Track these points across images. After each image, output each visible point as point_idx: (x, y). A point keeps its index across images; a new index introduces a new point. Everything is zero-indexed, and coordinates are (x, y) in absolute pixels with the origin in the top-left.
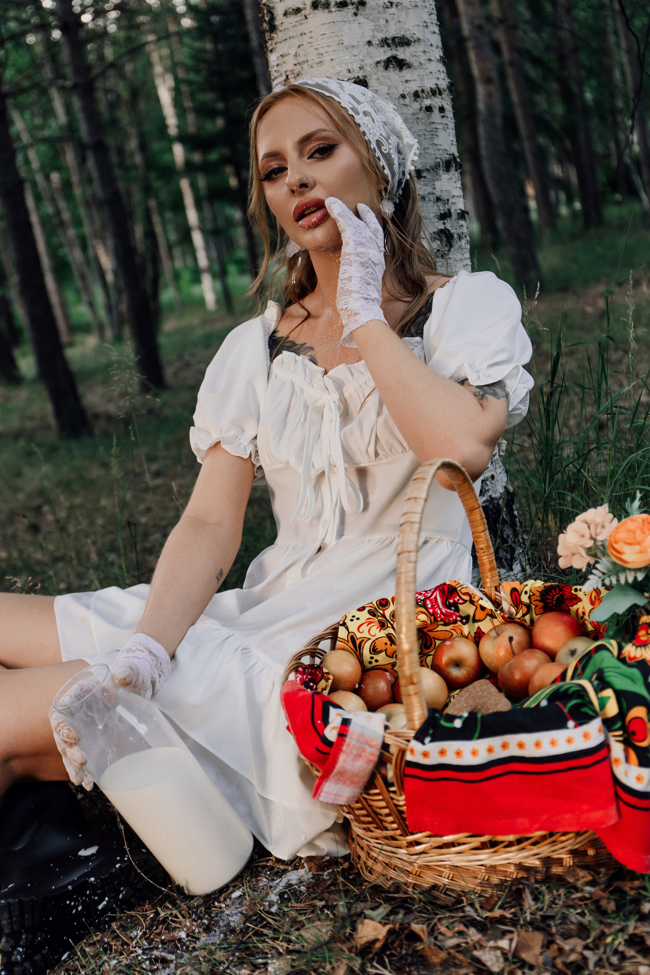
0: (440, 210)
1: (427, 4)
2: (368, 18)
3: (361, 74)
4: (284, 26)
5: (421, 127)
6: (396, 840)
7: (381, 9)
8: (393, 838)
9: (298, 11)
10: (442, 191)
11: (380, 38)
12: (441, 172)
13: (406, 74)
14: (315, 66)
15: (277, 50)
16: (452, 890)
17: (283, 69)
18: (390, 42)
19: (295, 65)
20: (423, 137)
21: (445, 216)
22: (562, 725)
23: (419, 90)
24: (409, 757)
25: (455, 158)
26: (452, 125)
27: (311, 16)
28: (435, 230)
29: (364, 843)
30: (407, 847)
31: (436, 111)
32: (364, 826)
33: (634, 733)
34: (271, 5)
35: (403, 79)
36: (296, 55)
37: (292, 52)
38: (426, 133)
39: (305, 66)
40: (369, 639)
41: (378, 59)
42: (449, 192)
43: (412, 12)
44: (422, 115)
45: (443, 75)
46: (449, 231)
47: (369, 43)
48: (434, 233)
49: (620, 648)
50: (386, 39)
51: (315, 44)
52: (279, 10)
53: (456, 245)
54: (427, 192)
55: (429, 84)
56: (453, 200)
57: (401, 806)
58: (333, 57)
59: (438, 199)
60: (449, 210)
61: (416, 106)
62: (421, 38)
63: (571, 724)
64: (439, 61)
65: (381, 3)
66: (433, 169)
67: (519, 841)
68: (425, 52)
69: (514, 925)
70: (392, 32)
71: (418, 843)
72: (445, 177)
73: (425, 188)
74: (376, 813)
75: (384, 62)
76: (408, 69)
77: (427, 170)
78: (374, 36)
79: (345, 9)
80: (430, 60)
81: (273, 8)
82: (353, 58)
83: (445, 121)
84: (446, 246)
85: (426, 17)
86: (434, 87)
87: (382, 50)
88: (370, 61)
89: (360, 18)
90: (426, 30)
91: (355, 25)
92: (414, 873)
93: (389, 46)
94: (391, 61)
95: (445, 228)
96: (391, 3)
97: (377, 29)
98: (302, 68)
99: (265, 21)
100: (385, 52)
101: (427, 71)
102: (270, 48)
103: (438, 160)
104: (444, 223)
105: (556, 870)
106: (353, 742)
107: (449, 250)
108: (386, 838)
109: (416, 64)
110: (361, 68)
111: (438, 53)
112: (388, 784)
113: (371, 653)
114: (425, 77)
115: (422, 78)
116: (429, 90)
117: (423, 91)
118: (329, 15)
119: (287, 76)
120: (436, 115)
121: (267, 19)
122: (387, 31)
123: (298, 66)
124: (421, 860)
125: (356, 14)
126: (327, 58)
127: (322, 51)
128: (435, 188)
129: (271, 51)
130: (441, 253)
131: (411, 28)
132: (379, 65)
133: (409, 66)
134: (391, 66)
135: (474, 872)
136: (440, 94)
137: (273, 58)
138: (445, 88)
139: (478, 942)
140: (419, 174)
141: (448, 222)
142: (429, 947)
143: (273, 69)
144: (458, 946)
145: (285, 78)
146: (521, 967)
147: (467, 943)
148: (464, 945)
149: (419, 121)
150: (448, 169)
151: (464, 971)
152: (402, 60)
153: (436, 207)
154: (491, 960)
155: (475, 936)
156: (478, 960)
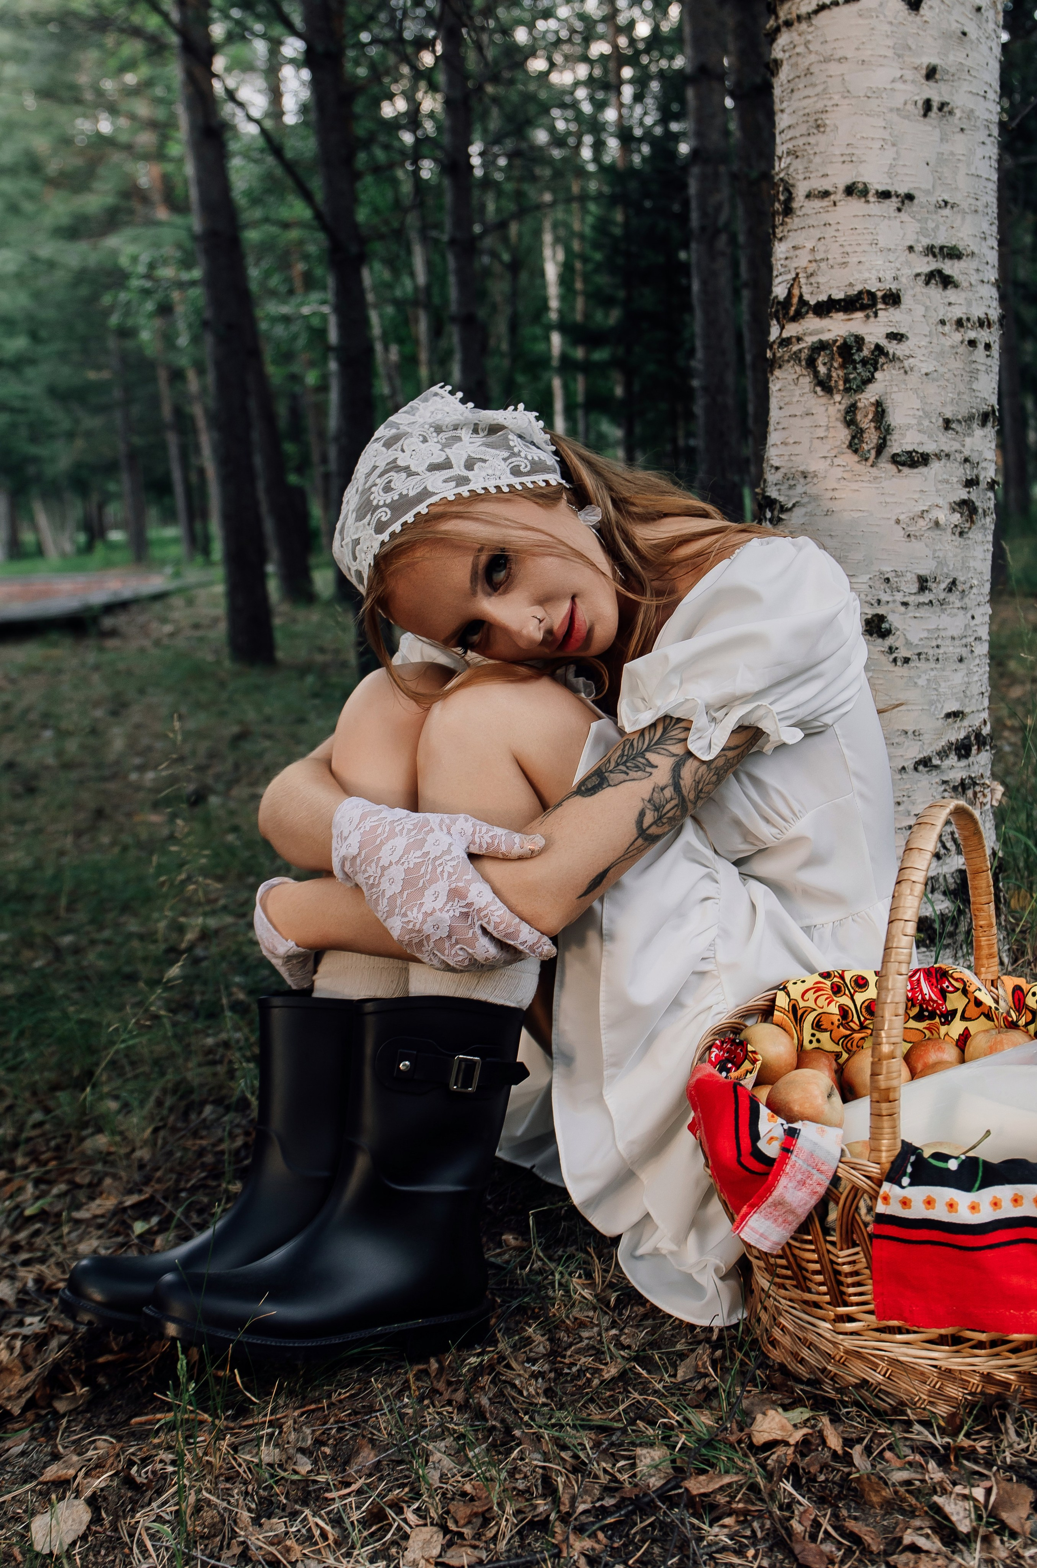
0: (966, 474)
1: (990, 211)
2: (914, 217)
3: (894, 287)
4: (804, 211)
5: (958, 364)
6: (821, 1308)
7: (932, 208)
8: (816, 1305)
9: (826, 194)
10: (972, 450)
11: (925, 244)
12: (975, 426)
13: (951, 294)
14: (836, 266)
15: (789, 239)
16: (887, 1393)
17: (793, 265)
18: (937, 251)
19: (810, 261)
20: (959, 378)
21: (971, 483)
23: (964, 317)
24: (882, 1207)
25: (994, 411)
26: (996, 369)
27: (842, 203)
28: (957, 499)
29: (770, 1302)
30: (834, 1321)
31: (981, 347)
32: (777, 1280)
34: (791, 182)
35: (946, 301)
36: (813, 250)
37: (809, 245)
38: (964, 374)
39: (823, 265)
41: (919, 271)
42: (980, 453)
43: (969, 218)
44: (963, 349)
45: (995, 304)
46: (973, 502)
47: (911, 248)
48: (955, 503)
50: (933, 246)
51: (841, 240)
52: (800, 191)
53: (979, 524)
54: (953, 449)
55: (978, 312)
56: (984, 464)
57: (839, 1264)
58: (863, 259)
59: (966, 460)
60: (977, 477)
61: (957, 337)
62: (976, 251)
64: (993, 284)
65: (933, 200)
66: (965, 421)
67: (993, 1344)
68: (977, 270)
69: (989, 1465)
70: (941, 239)
71: (850, 1319)
72: (979, 432)
73: (953, 443)
74: (802, 1269)
75: (926, 275)
76: (954, 290)
77: (959, 421)
78: (918, 241)
79: (887, 202)
80: (983, 281)
81: (793, 186)
82: (887, 264)
83: (989, 361)
84: (967, 522)
85: (985, 226)
86: (983, 316)
87: (926, 259)
88: (907, 272)
89: (903, 216)
90: (983, 243)
91: (897, 223)
92: (837, 1358)
93: (934, 256)
94: (934, 276)
95: (969, 498)
96: (946, 203)
97: (923, 232)
98: (819, 267)
99: (779, 200)
100: (928, 263)
101: (977, 296)
102: (779, 236)
103: (973, 410)
106: (799, 1162)
107: (970, 528)
108: (805, 1302)
109: (965, 284)
110: (895, 278)
111: (992, 275)
112: (827, 1232)
114: (974, 303)
115: (969, 303)
116: (976, 319)
117: (968, 320)
118: (865, 206)
119: (797, 274)
120: (979, 353)
121: (782, 198)
122: (935, 237)
123: (814, 264)
124: (850, 1343)
125: (899, 210)
126: (853, 260)
127: (848, 249)
128: (964, 446)
129: (781, 240)
130: (959, 529)
131: (966, 238)
132: (918, 278)
133: (956, 286)
134: (933, 281)
135: (922, 1374)
136: (989, 326)
137: (780, 250)
138: (996, 319)
139: (941, 1483)
140: (947, 424)
141: (974, 491)
142: (869, 1478)
143: (779, 263)
144: (908, 1483)
145: (794, 276)
146: (998, 1532)
147: (923, 1481)
148: (917, 1483)
149: (958, 357)
150: (983, 424)
151: (917, 1523)
152: (949, 277)
153: (961, 470)
154: (958, 1513)
155: (935, 1473)
156: (938, 1509)
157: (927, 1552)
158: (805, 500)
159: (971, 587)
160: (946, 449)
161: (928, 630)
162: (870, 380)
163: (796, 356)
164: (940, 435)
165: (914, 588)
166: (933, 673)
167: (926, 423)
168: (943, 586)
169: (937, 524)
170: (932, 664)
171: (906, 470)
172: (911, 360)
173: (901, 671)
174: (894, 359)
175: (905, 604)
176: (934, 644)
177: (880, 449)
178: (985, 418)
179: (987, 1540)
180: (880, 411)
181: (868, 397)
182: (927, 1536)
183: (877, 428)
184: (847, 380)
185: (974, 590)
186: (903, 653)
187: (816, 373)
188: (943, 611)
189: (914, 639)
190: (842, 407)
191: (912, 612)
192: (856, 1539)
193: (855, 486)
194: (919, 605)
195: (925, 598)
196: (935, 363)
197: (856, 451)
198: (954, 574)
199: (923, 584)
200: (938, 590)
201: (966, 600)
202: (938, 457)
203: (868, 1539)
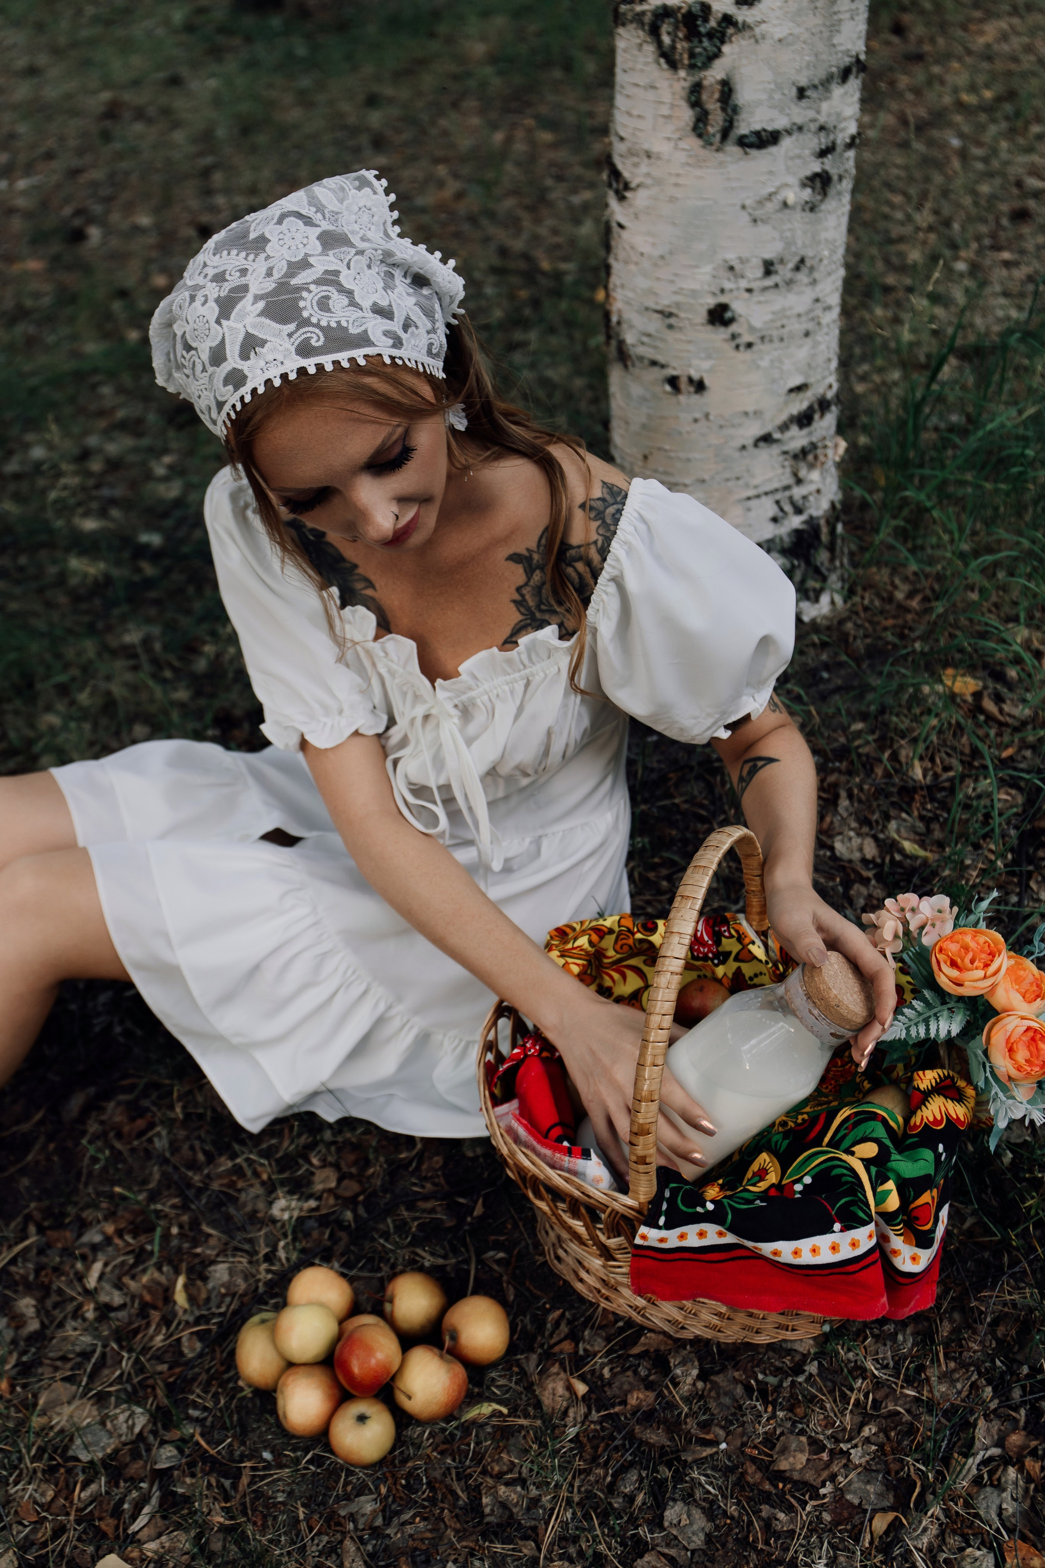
0: (821, 143)
10: (829, 115)
12: (833, 86)
21: (826, 151)
25: (858, 61)
28: (808, 173)
42: (838, 115)
46: (827, 172)
48: (807, 178)
53: (832, 191)
54: (808, 119)
56: (843, 125)
59: (822, 128)
60: (834, 141)
66: (822, 85)
72: (838, 91)
73: (808, 112)
77: (815, 87)
95: (823, 168)
103: (834, 70)
107: (822, 201)
128: (819, 112)
130: (811, 205)
140: (801, 93)
141: (828, 160)
150: (846, 80)
153: (816, 141)
158: (648, 181)
159: (821, 260)
160: (799, 120)
161: (773, 313)
162: (718, 54)
163: (638, 18)
164: (793, 106)
165: (760, 272)
166: (776, 353)
167: (777, 96)
168: (791, 265)
169: (785, 204)
170: (777, 344)
171: (754, 152)
172: (763, 26)
173: (745, 356)
174: (746, 27)
175: (749, 291)
176: (779, 324)
177: (725, 133)
178: (845, 74)
180: (727, 89)
181: (715, 74)
183: (724, 109)
184: (692, 55)
185: (825, 262)
186: (746, 338)
187: (659, 43)
188: (789, 291)
189: (757, 323)
190: (687, 84)
191: (757, 297)
193: (699, 172)
194: (765, 289)
195: (769, 282)
196: (791, 24)
197: (700, 136)
198: (803, 252)
199: (769, 268)
200: (784, 272)
201: (816, 275)
202: (789, 132)
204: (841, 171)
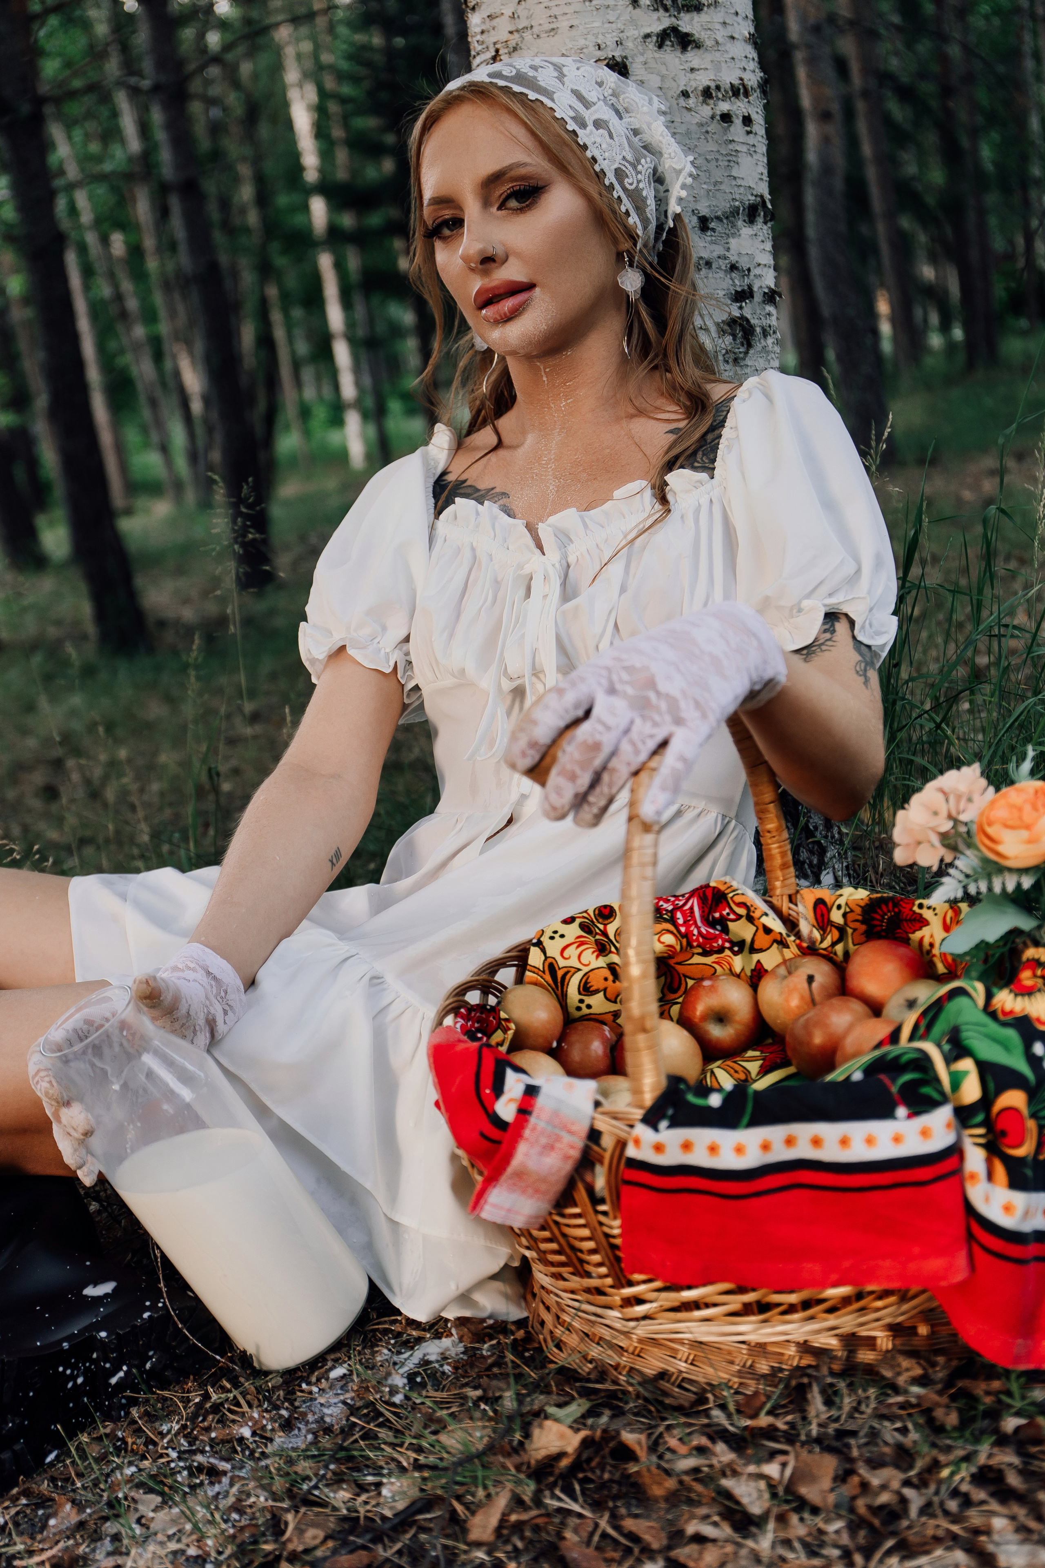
0: (734, 285)
3: (618, 54)
5: (712, 146)
6: (603, 1294)
8: (599, 1292)
10: (739, 254)
12: (740, 223)
13: (693, 57)
14: (543, 35)
15: (484, 7)
16: (691, 1382)
17: (490, 39)
19: (511, 32)
20: (714, 163)
21: (742, 296)
22: (887, 1113)
23: (713, 85)
24: (631, 1152)
25: (764, 202)
26: (762, 148)
28: (725, 317)
29: (551, 1300)
30: (622, 1306)
31: (738, 122)
32: (553, 1270)
33: (1003, 1134)
35: (687, 66)
36: (513, 16)
37: (508, 12)
38: (720, 158)
39: (527, 35)
40: (579, 970)
41: (648, 31)
42: (751, 256)
44: (714, 127)
45: (753, 65)
46: (747, 320)
47: (635, 3)
48: (723, 322)
49: (989, 996)
53: (758, 346)
54: (715, 254)
55: (729, 77)
56: (758, 271)
57: (614, 1237)
58: (574, 23)
59: (733, 267)
60: (750, 287)
61: (706, 111)
63: (901, 1111)
64: (746, 41)
66: (727, 218)
67: (807, 1305)
68: (724, 23)
69: (792, 1441)
71: (639, 1300)
72: (746, 231)
73: (713, 247)
74: (574, 1249)
75: (658, 35)
76: (696, 50)
77: (718, 218)
80: (733, 38)
82: (607, 25)
83: (751, 139)
84: (742, 345)
86: (736, 82)
87: (655, 15)
88: (634, 33)
92: (631, 1349)
93: (666, 10)
94: (669, 35)
95: (742, 315)
98: (522, 37)
100: (659, 19)
101: (727, 56)
102: (472, 4)
103: (737, 203)
104: (741, 308)
105: (866, 1356)
106: (542, 1125)
107: (746, 353)
108: (588, 1290)
109: (709, 43)
110: (619, 43)
111: (746, 28)
112: (595, 1200)
113: (580, 993)
114: (723, 64)
115: (717, 66)
116: (728, 86)
117: (718, 88)
119: (497, 51)
120: (737, 129)
123: (516, 35)
124: (643, 1330)
126: (563, 24)
127: (556, 11)
128: (728, 249)
129: (473, 9)
130: (732, 356)
132: (649, 40)
133: (698, 46)
134: (668, 43)
135: (730, 1353)
136: (746, 94)
137: (475, 21)
138: (755, 85)
139: (730, 1465)
140: (704, 224)
141: (748, 305)
142: (649, 1470)
143: (475, 39)
144: (696, 1470)
145: (493, 54)
146: (798, 1510)
147: (711, 1466)
148: (706, 1469)
149: (709, 136)
150: (751, 219)
151: (703, 1511)
152: (687, 35)
153: (729, 281)
154: (750, 1495)
155: (723, 1454)
156: (728, 1495)
157: (714, 1541)
160: (705, 255)
178: (752, 213)
179: (782, 1519)
182: (715, 1524)
192: (634, 1537)
203: (647, 1537)
204: (765, 322)
